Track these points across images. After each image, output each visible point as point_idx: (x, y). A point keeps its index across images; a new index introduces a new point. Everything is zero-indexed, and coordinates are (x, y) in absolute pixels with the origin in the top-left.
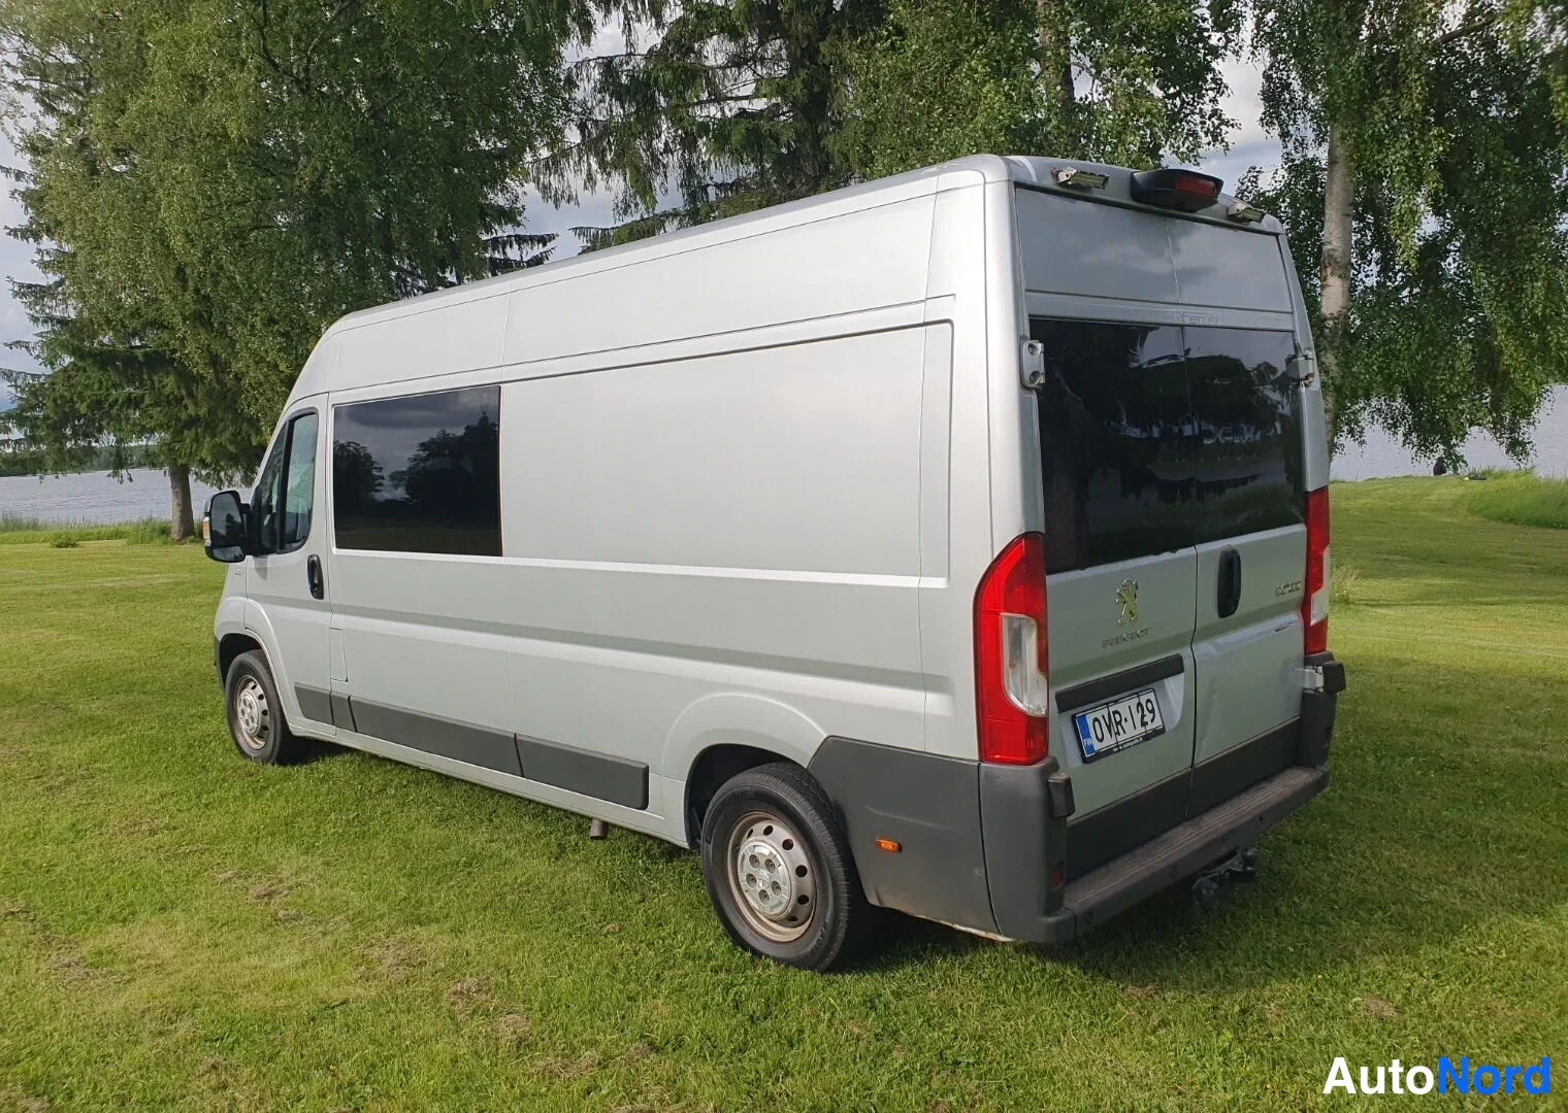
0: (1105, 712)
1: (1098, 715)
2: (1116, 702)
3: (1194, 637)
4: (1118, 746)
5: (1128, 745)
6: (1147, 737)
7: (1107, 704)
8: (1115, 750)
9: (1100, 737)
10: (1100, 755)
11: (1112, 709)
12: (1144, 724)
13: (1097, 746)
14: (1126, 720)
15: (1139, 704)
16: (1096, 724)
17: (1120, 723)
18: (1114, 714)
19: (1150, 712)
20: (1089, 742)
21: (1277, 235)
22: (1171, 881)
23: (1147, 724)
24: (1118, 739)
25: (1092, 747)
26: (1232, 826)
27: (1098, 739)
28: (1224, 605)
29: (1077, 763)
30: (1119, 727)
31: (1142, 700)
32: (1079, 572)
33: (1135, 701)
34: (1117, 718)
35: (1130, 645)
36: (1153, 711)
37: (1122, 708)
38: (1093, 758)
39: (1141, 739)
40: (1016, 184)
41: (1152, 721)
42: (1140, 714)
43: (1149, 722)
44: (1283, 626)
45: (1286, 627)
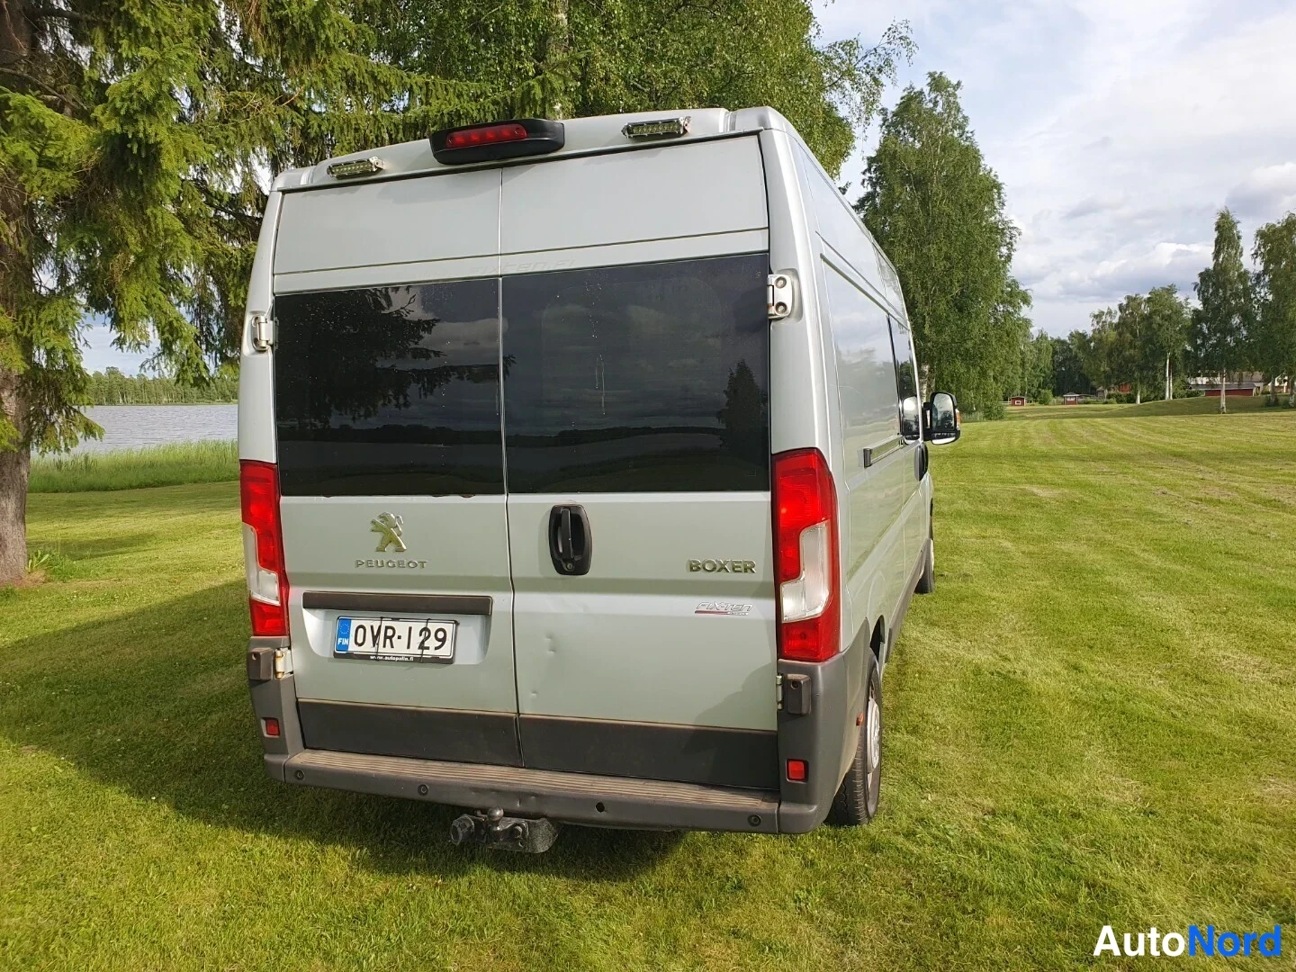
0: (376, 624)
1: (367, 624)
2: (393, 619)
3: (512, 585)
4: (376, 656)
5: (391, 658)
6: (420, 660)
7: (382, 618)
8: (372, 657)
9: (360, 641)
10: (350, 656)
11: (385, 624)
12: (422, 647)
13: (353, 648)
14: (399, 637)
15: (425, 629)
16: (361, 630)
17: (391, 638)
18: (387, 628)
19: (439, 640)
20: (345, 642)
21: (756, 133)
22: (417, 796)
23: (428, 648)
24: (381, 649)
25: (347, 646)
26: (545, 791)
27: (356, 643)
28: (564, 560)
29: (328, 654)
30: (388, 641)
31: (433, 627)
32: (323, 498)
33: (423, 625)
34: (390, 632)
35: (397, 571)
36: (443, 640)
37: (401, 627)
38: (343, 655)
39: (412, 659)
40: (284, 192)
41: (436, 648)
42: (422, 638)
43: (432, 648)
44: (715, 610)
45: (726, 613)
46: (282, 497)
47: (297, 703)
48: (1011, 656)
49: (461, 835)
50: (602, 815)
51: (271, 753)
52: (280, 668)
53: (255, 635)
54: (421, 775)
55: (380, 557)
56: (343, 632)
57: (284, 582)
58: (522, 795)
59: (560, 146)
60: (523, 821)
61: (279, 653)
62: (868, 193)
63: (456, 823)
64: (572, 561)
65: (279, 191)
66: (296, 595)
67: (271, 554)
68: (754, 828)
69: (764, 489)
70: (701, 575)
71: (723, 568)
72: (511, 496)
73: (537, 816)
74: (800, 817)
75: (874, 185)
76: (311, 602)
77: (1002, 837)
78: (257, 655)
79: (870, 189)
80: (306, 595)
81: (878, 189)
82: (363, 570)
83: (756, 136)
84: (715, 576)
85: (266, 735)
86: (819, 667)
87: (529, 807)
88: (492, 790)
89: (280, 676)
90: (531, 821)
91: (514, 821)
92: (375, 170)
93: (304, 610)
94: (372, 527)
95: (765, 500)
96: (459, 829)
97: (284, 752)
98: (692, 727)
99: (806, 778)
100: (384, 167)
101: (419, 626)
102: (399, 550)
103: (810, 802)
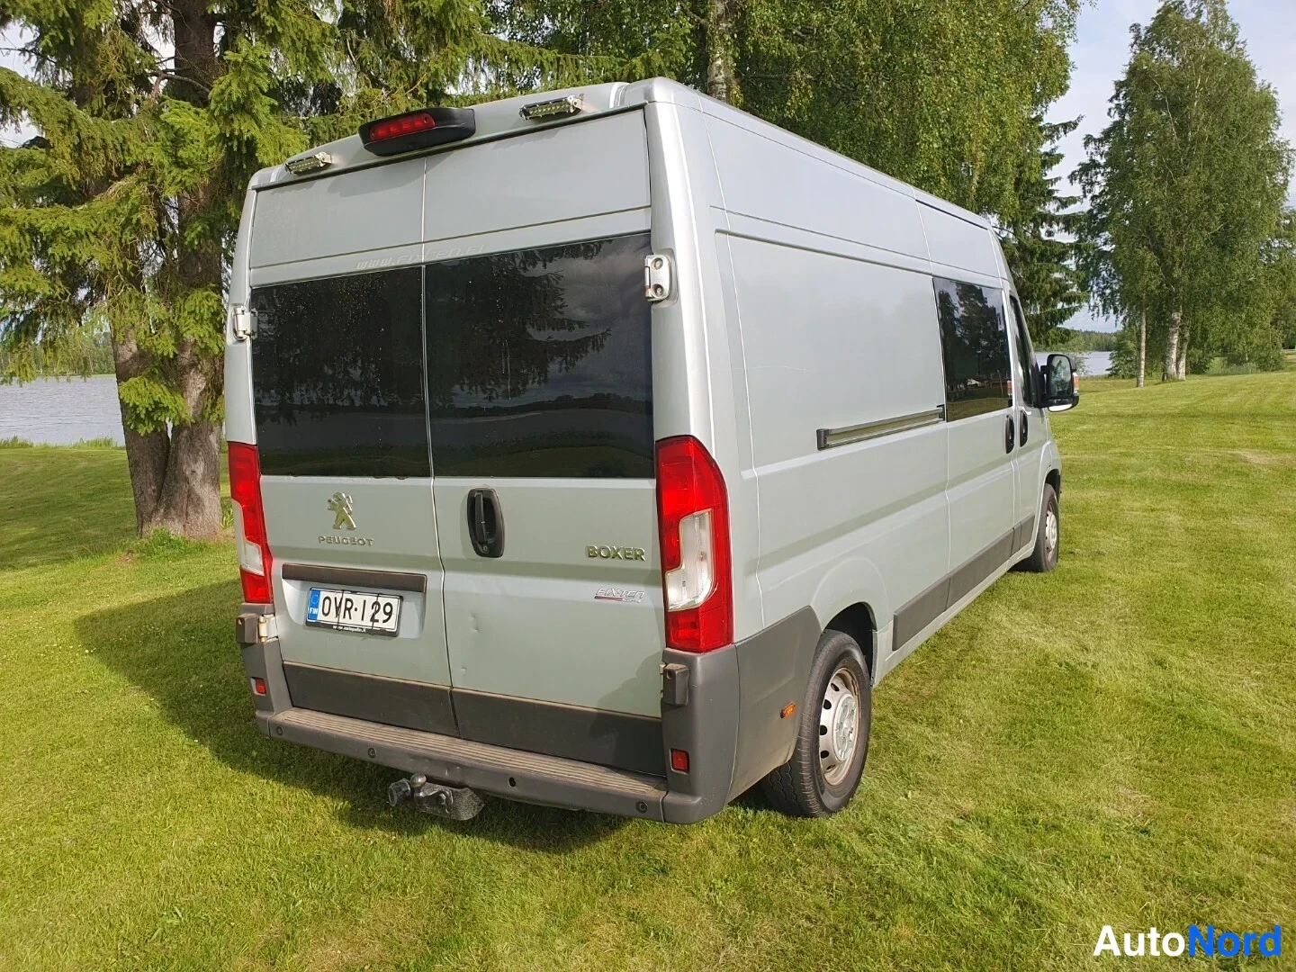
0: (339, 596)
1: (332, 595)
2: (353, 592)
3: (442, 565)
4: (338, 626)
5: (349, 629)
6: (371, 632)
7: (343, 590)
8: (335, 627)
9: (326, 612)
10: (319, 625)
11: (346, 596)
12: (373, 620)
13: (321, 617)
14: (356, 609)
15: (376, 603)
16: (327, 601)
17: (349, 609)
18: (347, 600)
19: (386, 613)
20: (315, 611)
21: (642, 107)
22: (366, 757)
23: (377, 621)
24: (342, 620)
25: (316, 615)
26: (467, 762)
27: (324, 613)
28: (479, 543)
29: (302, 622)
30: (347, 612)
31: (383, 601)
32: (292, 478)
33: (374, 599)
34: (349, 605)
35: (350, 548)
36: (390, 614)
37: (358, 599)
38: (313, 624)
39: (364, 631)
40: (258, 190)
41: (384, 621)
42: (373, 611)
43: (381, 621)
44: (612, 596)
45: (620, 599)
46: (262, 476)
47: (283, 665)
48: (1092, 646)
49: (396, 798)
50: (514, 790)
51: (262, 709)
52: (263, 632)
53: (247, 601)
54: (373, 739)
55: (338, 535)
56: (314, 603)
57: (267, 554)
58: (450, 765)
59: (471, 132)
60: (448, 788)
61: (262, 619)
62: (1115, 123)
63: (392, 786)
64: (486, 543)
65: (253, 189)
66: (277, 566)
67: (255, 530)
68: (642, 815)
69: (651, 476)
70: (597, 562)
71: (616, 556)
72: (437, 479)
73: (461, 786)
74: (684, 807)
75: (1122, 113)
76: (289, 574)
77: (962, 845)
78: (242, 620)
79: (1117, 118)
80: (285, 567)
81: (1127, 118)
82: (324, 545)
83: (642, 110)
84: (610, 563)
85: (256, 692)
86: (699, 658)
87: (454, 777)
88: (425, 757)
89: (263, 640)
90: (454, 789)
91: (438, 788)
92: (322, 165)
93: (283, 580)
94: (328, 505)
95: (650, 487)
96: (395, 793)
97: (269, 708)
98: (595, 710)
99: (688, 770)
100: (333, 162)
101: (371, 599)
102: (351, 528)
103: (692, 793)
